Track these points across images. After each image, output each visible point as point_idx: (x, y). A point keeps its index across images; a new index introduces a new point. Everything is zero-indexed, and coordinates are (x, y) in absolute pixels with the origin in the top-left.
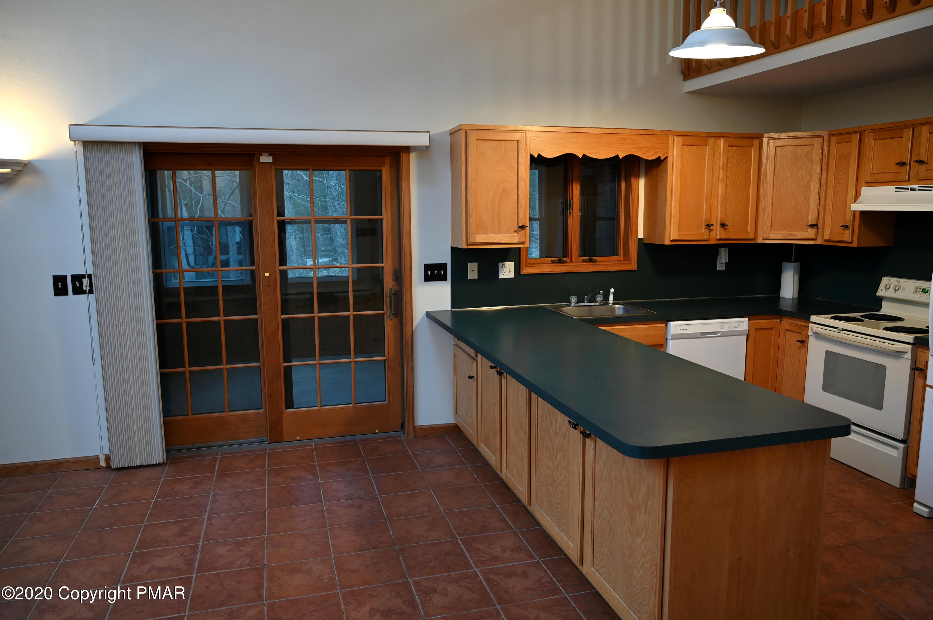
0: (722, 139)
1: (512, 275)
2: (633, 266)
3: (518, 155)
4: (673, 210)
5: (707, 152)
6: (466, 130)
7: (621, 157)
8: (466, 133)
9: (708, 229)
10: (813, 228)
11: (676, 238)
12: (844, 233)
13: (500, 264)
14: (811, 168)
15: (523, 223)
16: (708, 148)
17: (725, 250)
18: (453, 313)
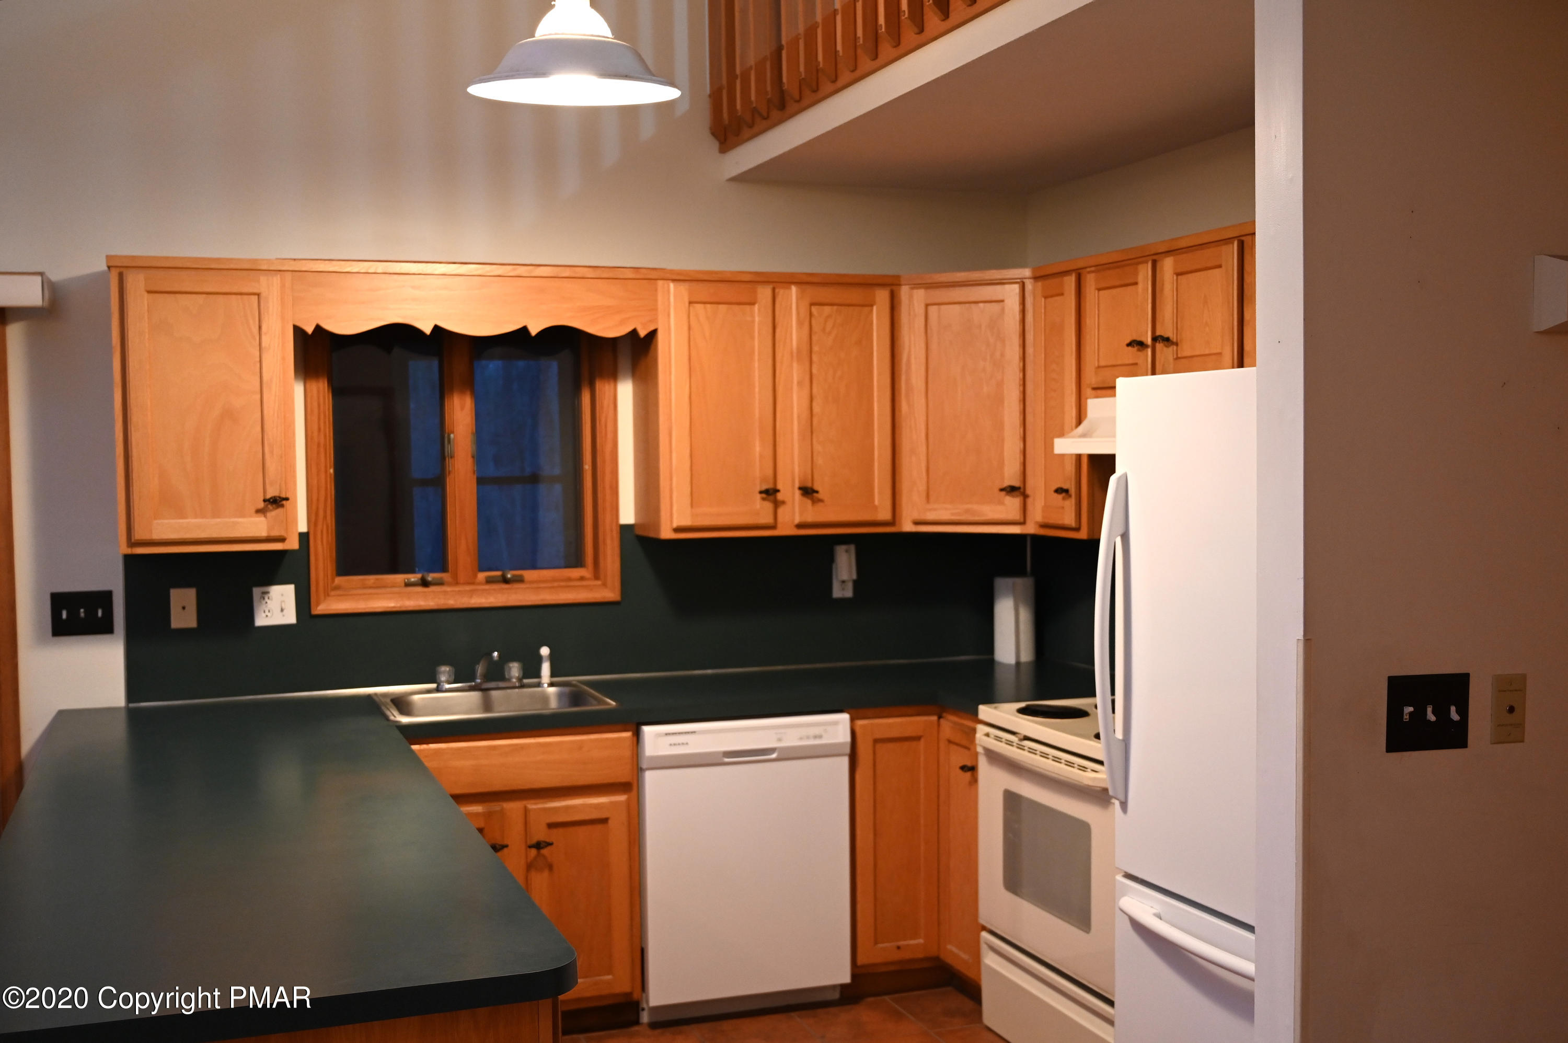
0: (794, 289)
1: (290, 617)
2: (609, 592)
3: (260, 327)
4: (674, 455)
5: (757, 319)
6: (122, 270)
7: (534, 331)
8: (121, 276)
9: (768, 500)
10: (1013, 497)
11: (686, 522)
12: (1063, 508)
13: (256, 591)
14: (1002, 355)
15: (278, 491)
16: (759, 310)
17: (847, 551)
18: (134, 716)
